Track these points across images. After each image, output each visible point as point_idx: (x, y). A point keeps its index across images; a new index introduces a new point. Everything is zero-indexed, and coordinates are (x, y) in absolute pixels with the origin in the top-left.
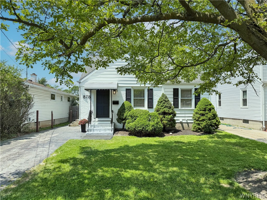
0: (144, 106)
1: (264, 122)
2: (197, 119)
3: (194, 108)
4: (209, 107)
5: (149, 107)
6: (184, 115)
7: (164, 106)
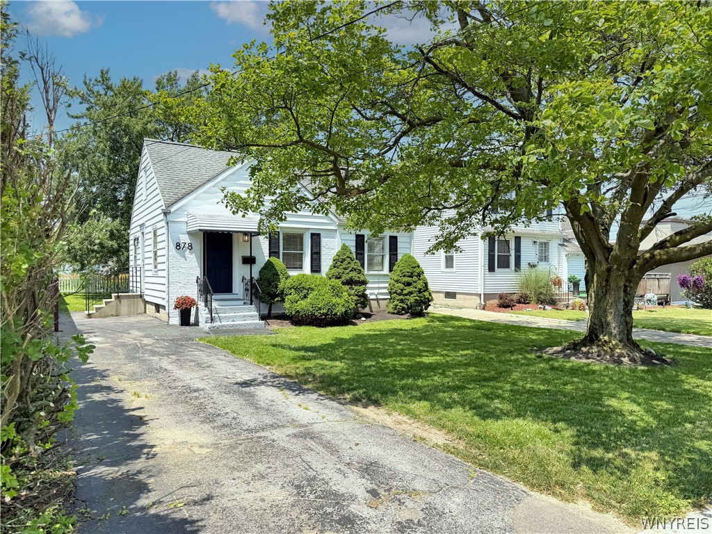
0: (302, 268)
1: (482, 296)
2: (399, 291)
3: (388, 273)
4: (417, 270)
5: (313, 271)
6: (376, 285)
7: (350, 269)
